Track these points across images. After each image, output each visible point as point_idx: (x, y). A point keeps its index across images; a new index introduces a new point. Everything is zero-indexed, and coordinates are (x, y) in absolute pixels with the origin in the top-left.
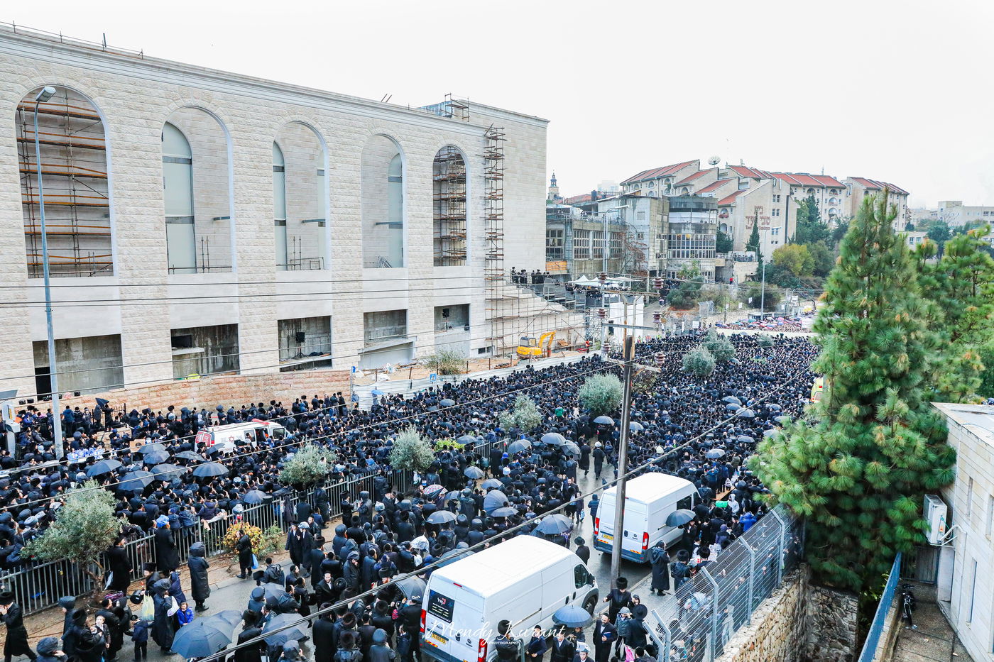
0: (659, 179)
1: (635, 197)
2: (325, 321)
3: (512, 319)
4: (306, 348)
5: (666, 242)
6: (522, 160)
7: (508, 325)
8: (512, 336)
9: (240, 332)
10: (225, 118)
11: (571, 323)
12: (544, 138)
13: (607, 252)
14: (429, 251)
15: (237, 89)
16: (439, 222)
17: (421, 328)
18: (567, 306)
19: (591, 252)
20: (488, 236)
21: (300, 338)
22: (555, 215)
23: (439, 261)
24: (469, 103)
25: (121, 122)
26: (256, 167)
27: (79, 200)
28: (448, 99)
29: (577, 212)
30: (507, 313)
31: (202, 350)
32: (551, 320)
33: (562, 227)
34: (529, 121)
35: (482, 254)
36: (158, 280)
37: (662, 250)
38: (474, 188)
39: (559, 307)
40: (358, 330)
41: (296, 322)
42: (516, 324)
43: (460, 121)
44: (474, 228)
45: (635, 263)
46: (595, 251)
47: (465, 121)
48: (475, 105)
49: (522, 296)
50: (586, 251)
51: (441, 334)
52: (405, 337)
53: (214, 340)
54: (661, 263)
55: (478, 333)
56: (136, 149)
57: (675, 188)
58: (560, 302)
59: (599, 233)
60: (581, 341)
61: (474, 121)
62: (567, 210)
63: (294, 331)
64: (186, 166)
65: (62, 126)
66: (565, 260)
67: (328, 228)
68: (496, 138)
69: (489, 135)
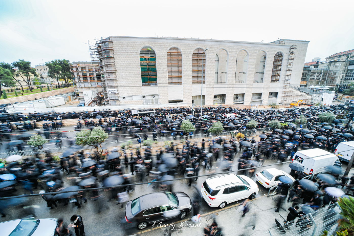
0: (343, 55)
1: (335, 62)
2: (243, 95)
3: (289, 96)
4: (238, 100)
5: (345, 75)
6: (298, 54)
7: (288, 98)
8: (289, 101)
9: (226, 96)
10: (228, 51)
11: (307, 98)
12: (307, 47)
13: (321, 79)
14: (270, 79)
15: (231, 44)
16: (273, 71)
17: (265, 98)
18: (307, 93)
19: (315, 79)
20: (286, 75)
21: (237, 98)
22: (305, 69)
23: (272, 81)
24: (285, 40)
25: (209, 54)
26: (233, 61)
27: (199, 70)
28: (279, 39)
29: (313, 67)
30: (288, 95)
31: (219, 99)
32: (301, 97)
33: (307, 72)
34: (303, 42)
35: (284, 80)
36: (212, 85)
37: (342, 78)
38: (284, 63)
39: (304, 94)
40: (251, 96)
41: (237, 94)
42: (290, 97)
43: (282, 45)
44: (283, 73)
45: (331, 81)
46: (317, 78)
47: (283, 45)
48: (287, 40)
49: (293, 90)
50: (313, 78)
51: (270, 99)
52: (261, 99)
53: (221, 97)
54: (341, 81)
55: (280, 99)
56: (211, 59)
57: (351, 57)
58: (305, 92)
59: (318, 73)
60: (309, 103)
61: (286, 44)
62: (309, 67)
63: (236, 96)
64: (217, 62)
65: (197, 56)
66: (306, 81)
67: (247, 74)
68: (293, 48)
69: (291, 48)
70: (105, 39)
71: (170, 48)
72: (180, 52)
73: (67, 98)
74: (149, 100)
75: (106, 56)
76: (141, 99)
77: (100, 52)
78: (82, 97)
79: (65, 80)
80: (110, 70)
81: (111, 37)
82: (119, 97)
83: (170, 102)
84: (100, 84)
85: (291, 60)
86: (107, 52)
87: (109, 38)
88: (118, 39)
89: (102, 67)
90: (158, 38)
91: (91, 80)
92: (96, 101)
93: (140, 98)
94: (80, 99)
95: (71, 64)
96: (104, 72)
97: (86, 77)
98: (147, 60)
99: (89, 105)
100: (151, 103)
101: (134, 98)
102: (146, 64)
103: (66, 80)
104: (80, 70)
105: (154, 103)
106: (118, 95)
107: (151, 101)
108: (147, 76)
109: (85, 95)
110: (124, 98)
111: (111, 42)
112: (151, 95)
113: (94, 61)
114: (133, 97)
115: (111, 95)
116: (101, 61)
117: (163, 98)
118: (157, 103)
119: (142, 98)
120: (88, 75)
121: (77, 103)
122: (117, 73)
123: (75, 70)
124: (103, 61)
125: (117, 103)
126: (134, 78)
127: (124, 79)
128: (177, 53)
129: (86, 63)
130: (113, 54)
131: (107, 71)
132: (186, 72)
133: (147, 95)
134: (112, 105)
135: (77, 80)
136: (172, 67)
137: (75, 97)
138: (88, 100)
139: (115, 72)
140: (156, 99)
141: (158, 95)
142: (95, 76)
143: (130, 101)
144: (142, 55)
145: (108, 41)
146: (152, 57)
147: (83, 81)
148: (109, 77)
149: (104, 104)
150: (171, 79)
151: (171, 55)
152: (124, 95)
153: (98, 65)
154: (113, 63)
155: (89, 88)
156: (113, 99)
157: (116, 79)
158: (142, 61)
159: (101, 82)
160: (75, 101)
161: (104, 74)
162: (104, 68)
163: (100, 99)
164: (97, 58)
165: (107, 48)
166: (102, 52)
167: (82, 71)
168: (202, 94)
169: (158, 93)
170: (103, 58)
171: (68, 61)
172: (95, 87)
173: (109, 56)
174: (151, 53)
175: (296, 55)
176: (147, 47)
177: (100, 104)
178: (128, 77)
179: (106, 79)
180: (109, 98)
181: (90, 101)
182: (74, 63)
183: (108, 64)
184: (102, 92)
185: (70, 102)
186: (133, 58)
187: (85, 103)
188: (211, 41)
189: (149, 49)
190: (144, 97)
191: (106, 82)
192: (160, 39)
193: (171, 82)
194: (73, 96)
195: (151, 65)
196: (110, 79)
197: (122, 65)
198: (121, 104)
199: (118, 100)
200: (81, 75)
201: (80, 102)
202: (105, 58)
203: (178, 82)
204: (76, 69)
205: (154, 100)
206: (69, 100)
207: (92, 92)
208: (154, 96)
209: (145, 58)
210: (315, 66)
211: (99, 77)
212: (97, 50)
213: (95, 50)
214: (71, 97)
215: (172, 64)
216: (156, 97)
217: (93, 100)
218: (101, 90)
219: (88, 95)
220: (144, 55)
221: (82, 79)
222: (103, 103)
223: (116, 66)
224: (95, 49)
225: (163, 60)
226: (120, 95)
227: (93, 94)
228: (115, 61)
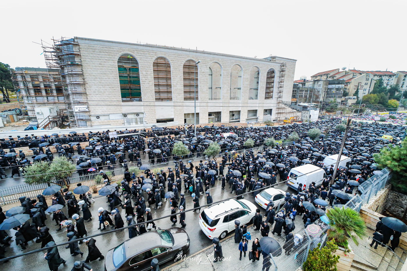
0: (324, 75)
1: (318, 81)
2: (239, 112)
3: (282, 113)
4: (234, 117)
5: (326, 93)
6: (288, 71)
7: (281, 115)
8: (282, 117)
9: (222, 113)
10: (221, 64)
11: (298, 115)
12: (295, 65)
13: (308, 96)
14: (264, 95)
15: (224, 57)
16: (267, 88)
17: (260, 115)
18: (297, 110)
19: (303, 96)
20: (279, 92)
21: (233, 115)
22: (295, 86)
23: (266, 98)
24: (276, 57)
25: (201, 67)
26: (227, 76)
27: (191, 84)
28: (271, 56)
29: (301, 85)
30: (282, 112)
31: (214, 117)
32: (293, 114)
33: (296, 89)
34: (291, 60)
35: (277, 97)
36: (207, 102)
37: (324, 96)
38: (276, 79)
39: (295, 111)
40: (246, 114)
41: (233, 112)
42: (283, 114)
43: (273, 62)
44: (275, 90)
45: (316, 99)
46: (304, 96)
47: (275, 62)
48: (278, 57)
49: (286, 107)
50: (302, 96)
51: (265, 116)
52: (256, 116)
53: (216, 115)
54: (324, 99)
55: (274, 116)
56: (204, 73)
57: (330, 77)
58: (295, 109)
59: (306, 91)
60: (300, 120)
61: (277, 61)
62: (298, 85)
63: (232, 114)
64: (211, 76)
65: (189, 68)
66: (296, 98)
67: (242, 90)
68: (283, 66)
69: (282, 65)
70: (67, 41)
71: (156, 57)
72: (169, 63)
73: (8, 119)
74: (132, 119)
75: (69, 63)
76: (121, 118)
77: (60, 57)
78: (33, 117)
79: (3, 93)
80: (76, 81)
81: (77, 38)
82: (90, 116)
83: (158, 121)
84: (62, 99)
85: (282, 77)
86: (71, 57)
87: (74, 40)
88: (87, 42)
89: (64, 77)
90: (141, 45)
91: (46, 92)
92: (56, 121)
93: (119, 117)
94: (30, 119)
95: (12, 70)
96: (68, 83)
97: (39, 90)
98: (128, 70)
99: (45, 128)
100: (134, 123)
101: (112, 117)
102: (126, 75)
103: (5, 92)
104: (29, 79)
105: (139, 123)
106: (88, 114)
107: (134, 120)
108: (128, 89)
109: (38, 113)
110: (98, 117)
111: (77, 45)
112: (134, 113)
113: (52, 68)
114: (110, 115)
115: (78, 114)
116: (63, 69)
117: (150, 117)
118: (142, 122)
119: (123, 117)
120: (42, 86)
121: (24, 125)
122: (87, 86)
123: (19, 78)
124: (65, 68)
125: (88, 123)
126: (111, 92)
127: (97, 93)
128: (165, 64)
129: (39, 69)
130: (80, 61)
131: (71, 82)
132: (176, 86)
133: (129, 114)
134: (80, 126)
135: (23, 93)
136: (160, 81)
137: (20, 117)
138: (43, 120)
139: (84, 84)
140: (140, 118)
141: (142, 113)
142: (54, 87)
143: (106, 121)
144: (121, 64)
145: (73, 43)
146: (134, 67)
147: (34, 95)
148: (75, 90)
149: (69, 126)
150: (158, 94)
151: (158, 66)
152: (98, 113)
153: (57, 73)
154: (81, 73)
155: (45, 103)
156: (82, 119)
157: (86, 93)
158: (121, 71)
159: (64, 96)
160: (21, 123)
161: (67, 86)
162: (67, 78)
163: (62, 118)
164: (56, 64)
165: (71, 52)
166: (63, 57)
167: (32, 80)
168: (195, 111)
169: (143, 111)
170: (65, 65)
171: (7, 66)
172: (55, 103)
173: (74, 63)
174: (133, 62)
175: (286, 73)
176: (128, 54)
177: (62, 126)
178: (103, 91)
179: (70, 92)
180: (76, 118)
181: (47, 121)
182: (18, 69)
183: (73, 72)
184: (66, 109)
185: (13, 124)
186: (109, 67)
187: (38, 125)
188: (204, 52)
189: (129, 56)
190: (125, 115)
191: (71, 97)
192: (143, 46)
193: (158, 97)
194: (18, 115)
195: (133, 77)
196: (77, 93)
197: (94, 76)
198: (93, 124)
199: (90, 120)
200: (30, 86)
201: (31, 123)
202: (69, 65)
203: (167, 97)
204: (22, 78)
205: (138, 119)
206: (10, 120)
207: (50, 110)
208: (137, 114)
209: (125, 68)
210: (302, 84)
211: (59, 90)
212: (55, 54)
213: (53, 54)
214: (15, 116)
215: (159, 77)
216: (141, 116)
217: (50, 120)
218: (63, 107)
219: (42, 114)
220: (123, 63)
221: (32, 92)
222: (68, 124)
223: (85, 77)
224: (53, 52)
225: (148, 71)
226: (92, 113)
227: (51, 112)
228: (84, 69)
